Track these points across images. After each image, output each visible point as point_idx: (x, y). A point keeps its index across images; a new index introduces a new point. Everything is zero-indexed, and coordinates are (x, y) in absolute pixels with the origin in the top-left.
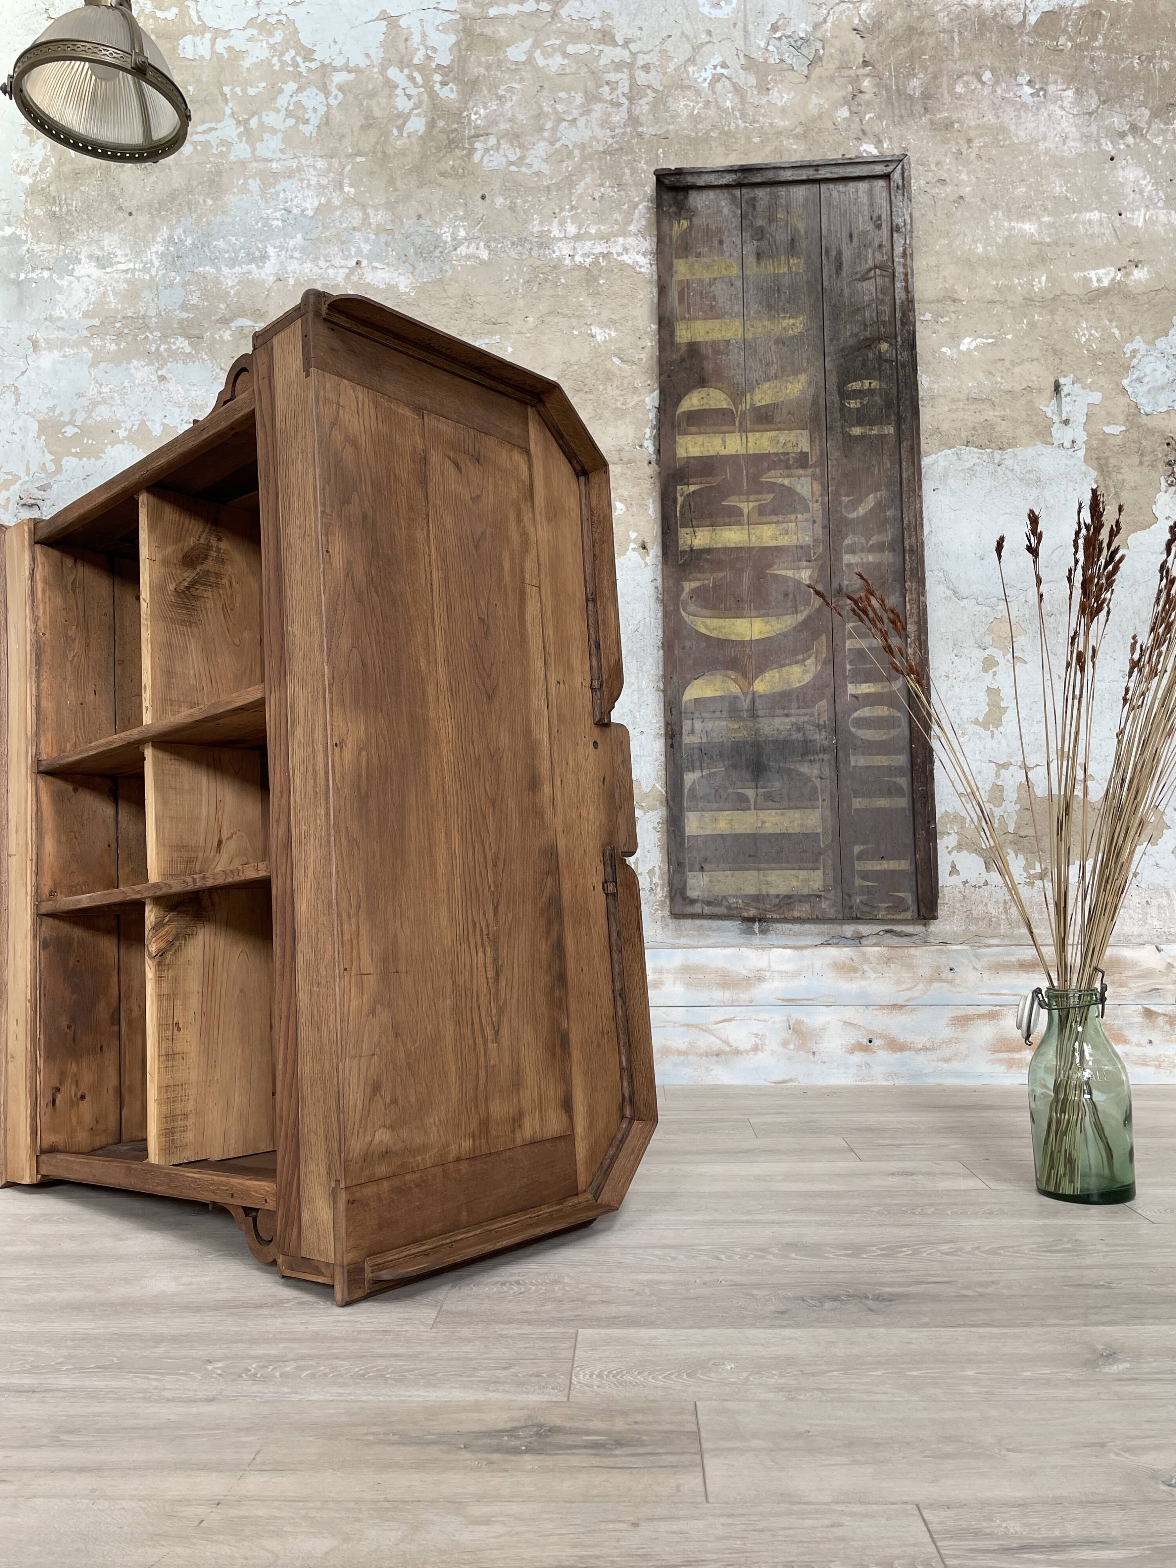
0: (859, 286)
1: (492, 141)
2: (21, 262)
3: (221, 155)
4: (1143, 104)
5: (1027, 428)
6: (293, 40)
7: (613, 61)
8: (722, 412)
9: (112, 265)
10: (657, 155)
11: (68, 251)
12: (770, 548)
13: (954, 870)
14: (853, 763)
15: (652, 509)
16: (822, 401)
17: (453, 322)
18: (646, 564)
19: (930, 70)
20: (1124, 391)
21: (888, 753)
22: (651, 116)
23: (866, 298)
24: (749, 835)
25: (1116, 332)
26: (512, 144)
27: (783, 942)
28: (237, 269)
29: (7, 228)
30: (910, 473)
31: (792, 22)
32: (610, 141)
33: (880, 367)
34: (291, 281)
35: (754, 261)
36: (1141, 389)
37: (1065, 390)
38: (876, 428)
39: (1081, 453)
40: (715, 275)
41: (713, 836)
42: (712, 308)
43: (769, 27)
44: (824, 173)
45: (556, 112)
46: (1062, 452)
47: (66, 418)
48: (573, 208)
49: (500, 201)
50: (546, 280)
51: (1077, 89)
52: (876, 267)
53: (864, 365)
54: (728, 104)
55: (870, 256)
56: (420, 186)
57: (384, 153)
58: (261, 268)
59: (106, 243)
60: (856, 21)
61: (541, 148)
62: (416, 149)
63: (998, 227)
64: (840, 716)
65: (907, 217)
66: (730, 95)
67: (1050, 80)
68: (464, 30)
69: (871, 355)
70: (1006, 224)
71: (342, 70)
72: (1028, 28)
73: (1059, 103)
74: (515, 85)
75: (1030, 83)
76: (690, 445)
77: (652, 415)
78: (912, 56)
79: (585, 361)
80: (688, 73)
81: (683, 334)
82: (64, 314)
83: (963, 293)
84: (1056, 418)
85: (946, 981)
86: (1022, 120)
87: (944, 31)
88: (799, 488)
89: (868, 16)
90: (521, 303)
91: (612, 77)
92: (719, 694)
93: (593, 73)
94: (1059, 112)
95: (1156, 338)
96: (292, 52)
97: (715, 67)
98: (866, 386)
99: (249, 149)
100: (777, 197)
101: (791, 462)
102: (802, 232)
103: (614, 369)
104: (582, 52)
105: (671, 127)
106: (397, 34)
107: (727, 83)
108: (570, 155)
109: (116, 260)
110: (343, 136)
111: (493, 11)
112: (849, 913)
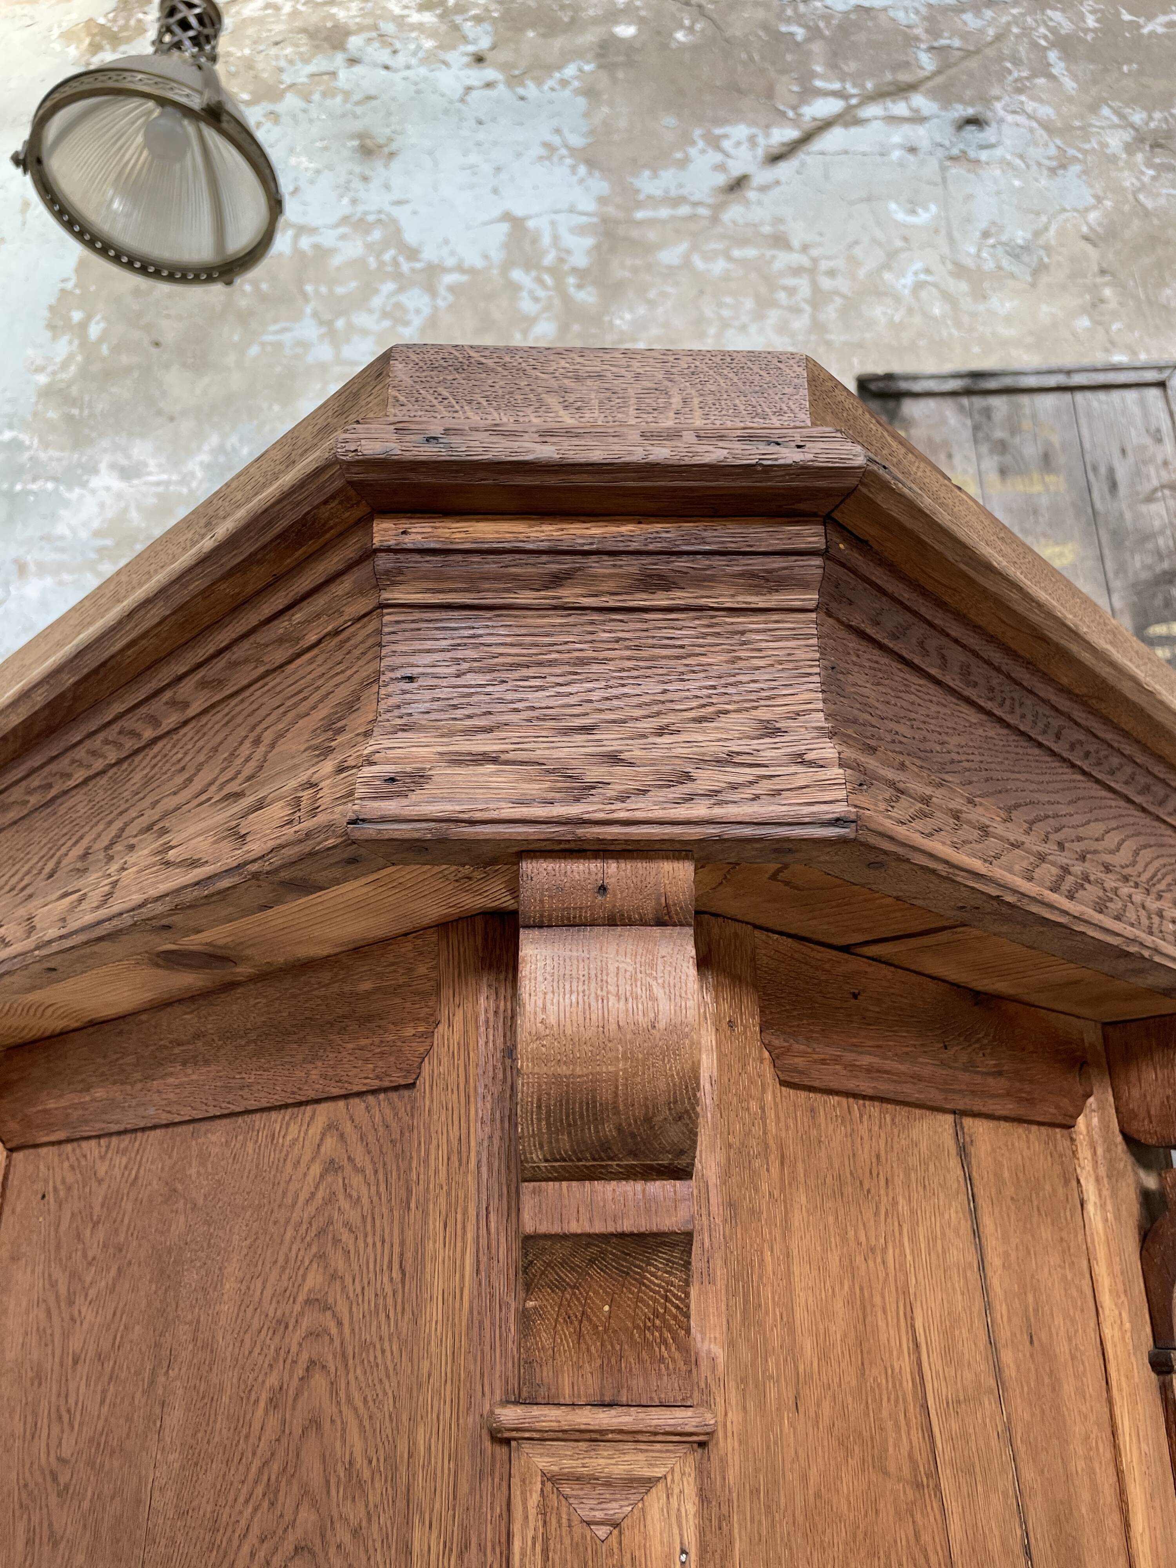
0: (1144, 508)
2: (19, 471)
3: (296, 357)
6: (394, 240)
7: (789, 266)
9: (139, 476)
11: (83, 460)
22: (840, 324)
23: (1156, 523)
29: (7, 432)
31: (1007, 230)
35: (997, 476)
43: (979, 234)
44: (1078, 379)
45: (720, 317)
52: (1163, 486)
53: (1167, 604)
54: (936, 312)
55: (1153, 473)
59: (136, 451)
60: (1085, 230)
66: (938, 303)
68: (604, 233)
71: (453, 271)
74: (668, 290)
78: (1160, 266)
80: (883, 279)
82: (67, 533)
89: (1099, 224)
91: (790, 282)
93: (765, 278)
96: (393, 251)
97: (916, 273)
98: (1174, 631)
99: (331, 352)
100: (1019, 407)
102: (1057, 446)
104: (750, 257)
105: (867, 335)
106: (523, 235)
107: (933, 290)
109: (146, 470)
111: (640, 215)
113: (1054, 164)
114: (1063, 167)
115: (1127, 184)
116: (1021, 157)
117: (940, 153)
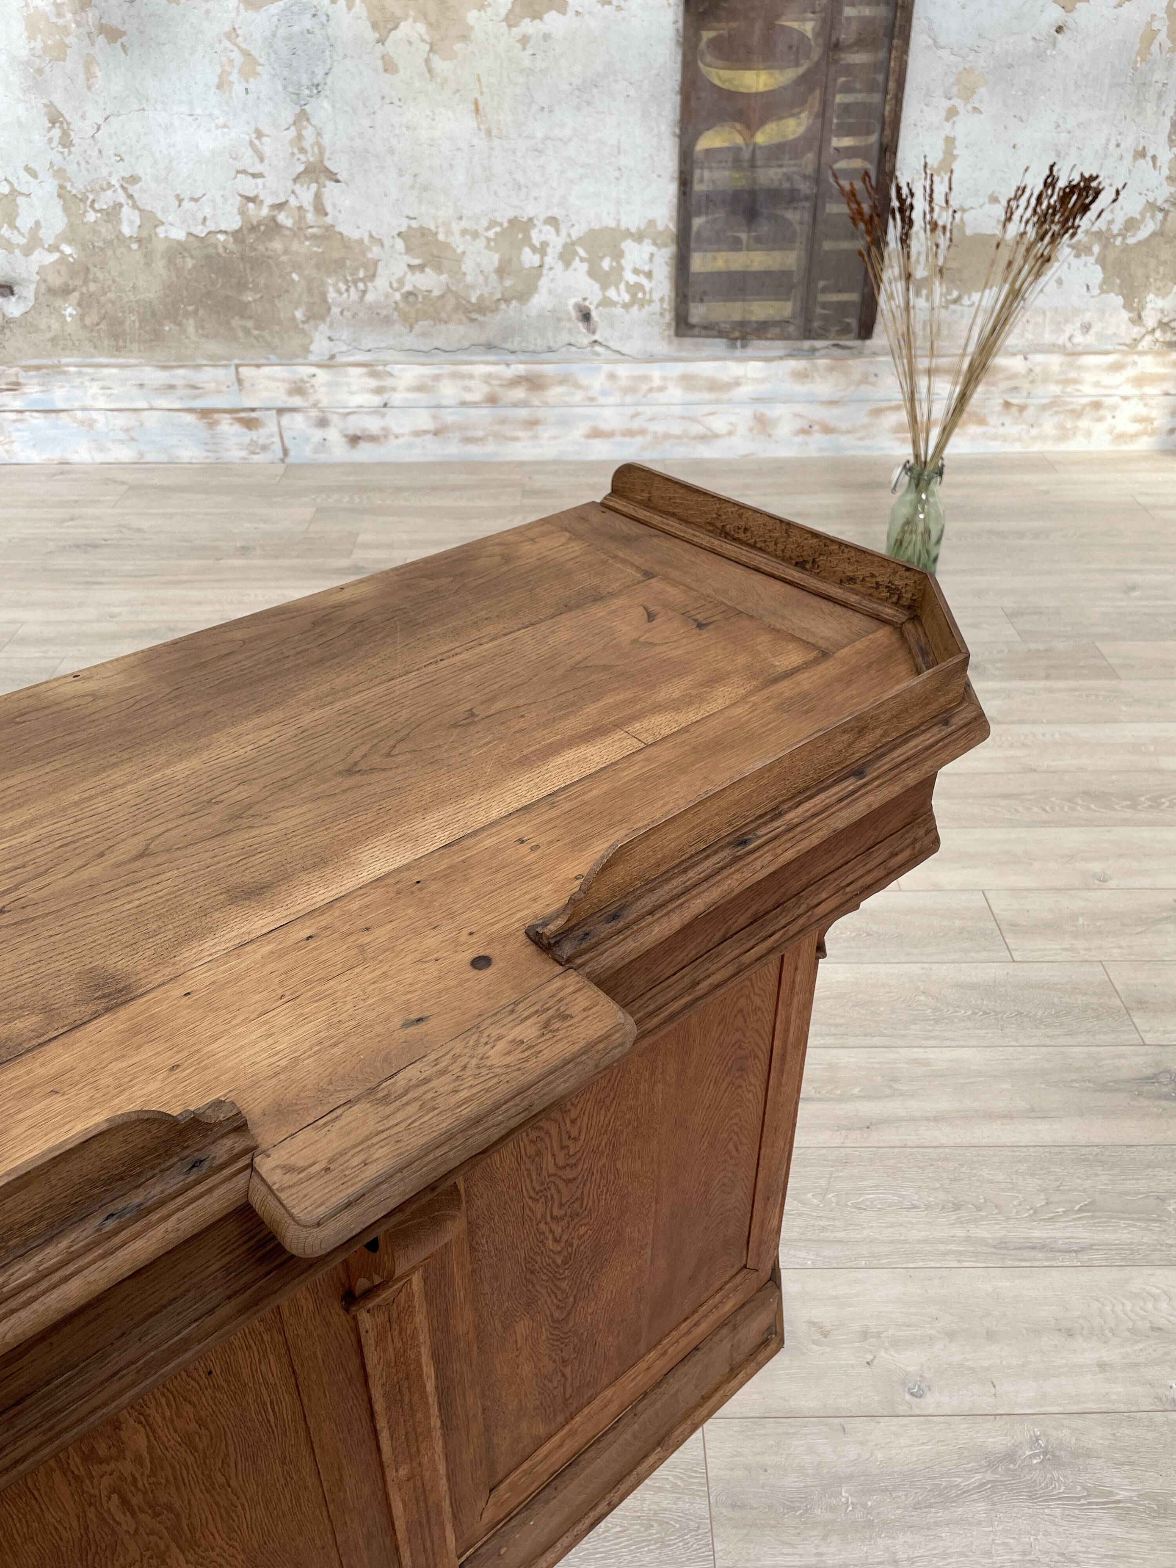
14: (827, 211)
24: (739, 272)
27: (758, 354)
41: (712, 274)
64: (822, 167)
85: (870, 383)
92: (726, 144)
112: (808, 334)
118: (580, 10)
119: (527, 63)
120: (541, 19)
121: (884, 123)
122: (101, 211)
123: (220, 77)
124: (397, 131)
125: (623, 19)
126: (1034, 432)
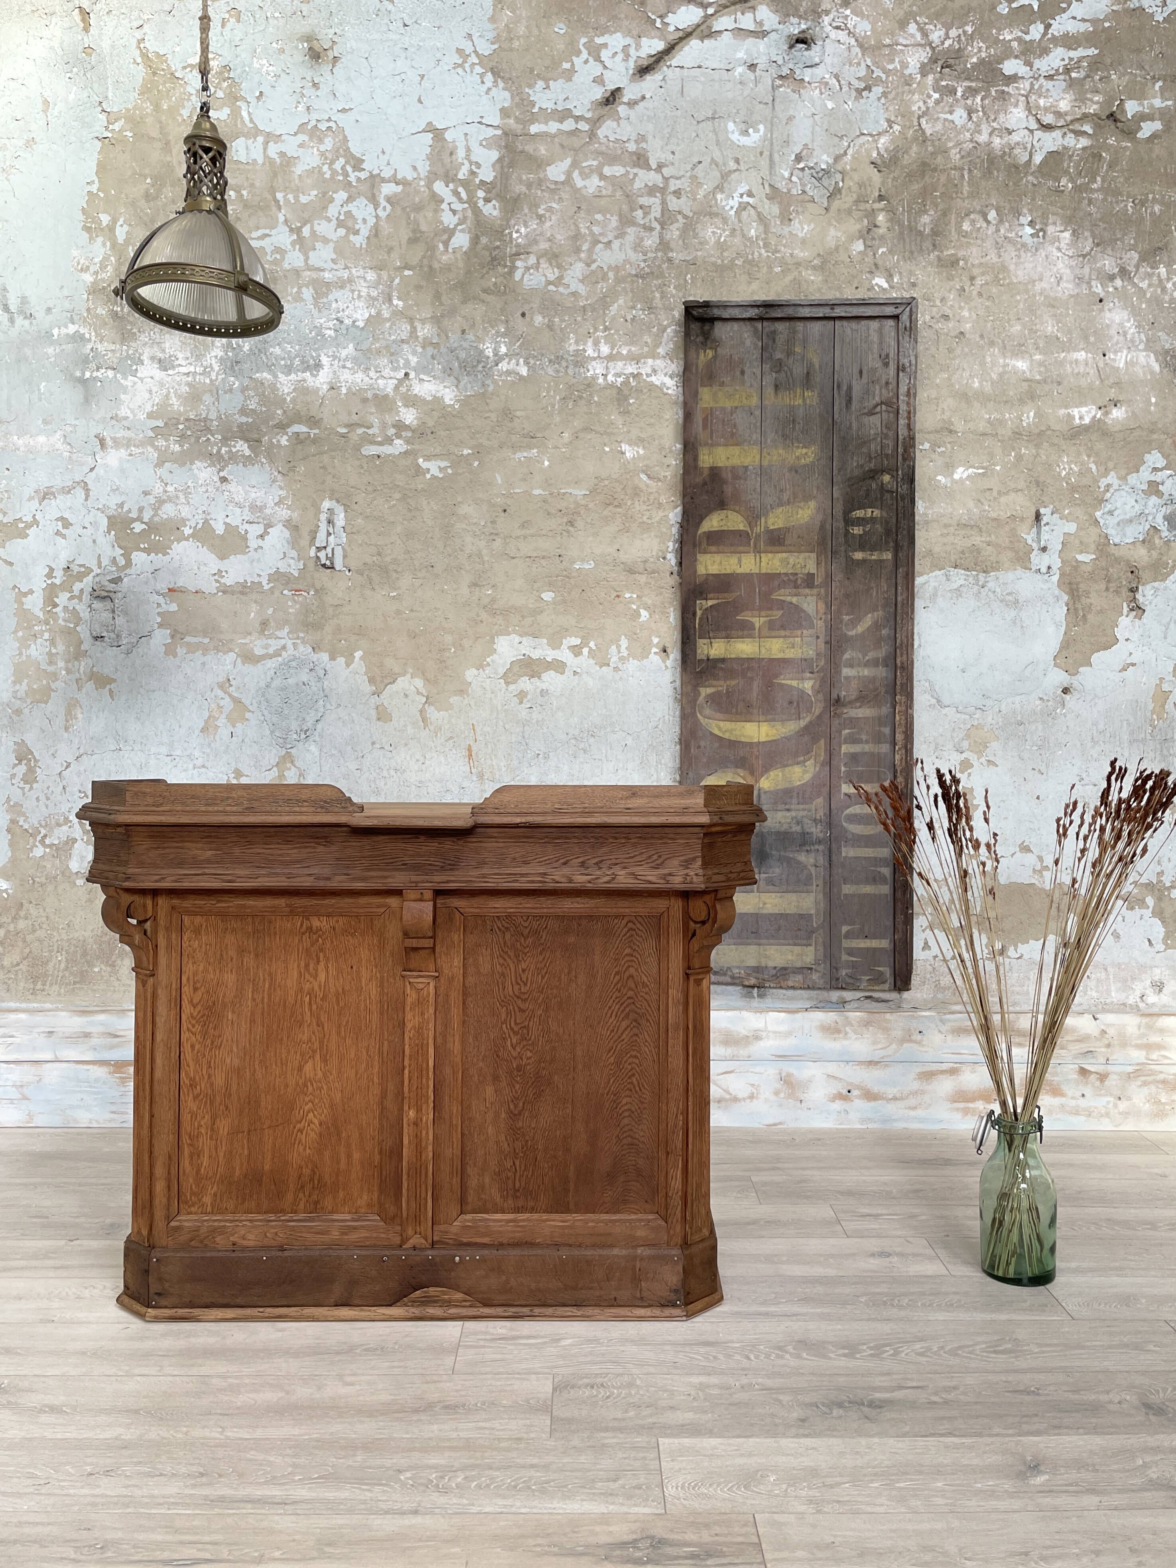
0: (866, 420)
1: (532, 260)
2: (86, 361)
3: (275, 262)
4: (1133, 248)
5: (1010, 554)
6: (343, 149)
7: (646, 185)
8: (739, 534)
9: (173, 367)
10: (686, 281)
11: (130, 352)
12: (778, 659)
13: (926, 946)
14: (844, 854)
15: (673, 617)
16: (829, 527)
17: (494, 434)
18: (666, 667)
19: (940, 207)
20: (1097, 522)
21: (874, 846)
22: (681, 242)
23: (872, 432)
24: (752, 914)
25: (1093, 467)
26: (551, 264)
27: (779, 1005)
28: (293, 376)
29: (70, 325)
30: (905, 596)
31: (815, 153)
32: (642, 265)
33: (881, 498)
34: (344, 390)
35: (773, 392)
36: (1112, 521)
37: (1045, 520)
38: (876, 553)
39: (1055, 578)
40: (736, 404)
42: (733, 435)
43: (793, 157)
44: (839, 312)
45: (592, 233)
46: (1038, 576)
47: (134, 515)
48: (606, 329)
49: (538, 319)
50: (581, 397)
51: (1074, 231)
52: (882, 403)
53: (867, 495)
54: (753, 232)
55: (877, 392)
56: (464, 302)
57: (430, 267)
58: (315, 376)
59: (167, 345)
60: (875, 155)
61: (578, 269)
62: (461, 264)
63: (993, 364)
64: (834, 812)
65: (913, 358)
66: (754, 224)
67: (1050, 221)
68: (506, 147)
69: (874, 486)
70: (1001, 361)
71: (389, 182)
72: (1033, 168)
73: (1057, 244)
74: (554, 205)
75: (1031, 224)
76: (709, 563)
77: (675, 530)
78: (925, 193)
79: (614, 476)
80: (716, 200)
81: (706, 459)
82: (129, 414)
83: (959, 426)
84: (1035, 545)
85: (915, 1042)
86: (1022, 260)
87: (955, 168)
88: (805, 606)
89: (886, 150)
90: (557, 419)
91: (644, 201)
93: (628, 196)
94: (1056, 253)
95: (1128, 474)
96: (342, 161)
97: (742, 196)
98: (869, 515)
99: (302, 258)
100: (795, 332)
101: (799, 582)
102: (817, 366)
103: (642, 485)
104: (618, 174)
105: (699, 253)
106: (443, 147)
107: (752, 211)
108: (605, 277)
109: (177, 363)
110: (390, 250)
111: (534, 129)
112: (835, 984)
113: (863, 85)
114: (868, 88)
115: (915, 108)
116: (837, 77)
117: (774, 72)
118: (579, 670)
119: (524, 714)
120: (539, 678)
121: (895, 772)
122: (50, 846)
123: (206, 722)
124: (385, 773)
125: (621, 678)
126: (1123, 1106)
